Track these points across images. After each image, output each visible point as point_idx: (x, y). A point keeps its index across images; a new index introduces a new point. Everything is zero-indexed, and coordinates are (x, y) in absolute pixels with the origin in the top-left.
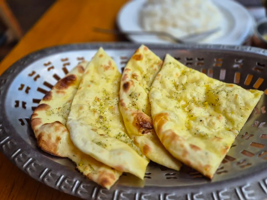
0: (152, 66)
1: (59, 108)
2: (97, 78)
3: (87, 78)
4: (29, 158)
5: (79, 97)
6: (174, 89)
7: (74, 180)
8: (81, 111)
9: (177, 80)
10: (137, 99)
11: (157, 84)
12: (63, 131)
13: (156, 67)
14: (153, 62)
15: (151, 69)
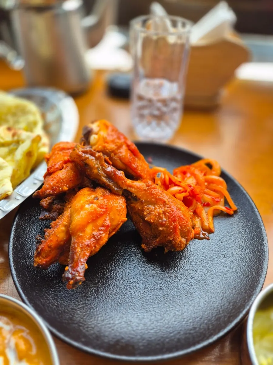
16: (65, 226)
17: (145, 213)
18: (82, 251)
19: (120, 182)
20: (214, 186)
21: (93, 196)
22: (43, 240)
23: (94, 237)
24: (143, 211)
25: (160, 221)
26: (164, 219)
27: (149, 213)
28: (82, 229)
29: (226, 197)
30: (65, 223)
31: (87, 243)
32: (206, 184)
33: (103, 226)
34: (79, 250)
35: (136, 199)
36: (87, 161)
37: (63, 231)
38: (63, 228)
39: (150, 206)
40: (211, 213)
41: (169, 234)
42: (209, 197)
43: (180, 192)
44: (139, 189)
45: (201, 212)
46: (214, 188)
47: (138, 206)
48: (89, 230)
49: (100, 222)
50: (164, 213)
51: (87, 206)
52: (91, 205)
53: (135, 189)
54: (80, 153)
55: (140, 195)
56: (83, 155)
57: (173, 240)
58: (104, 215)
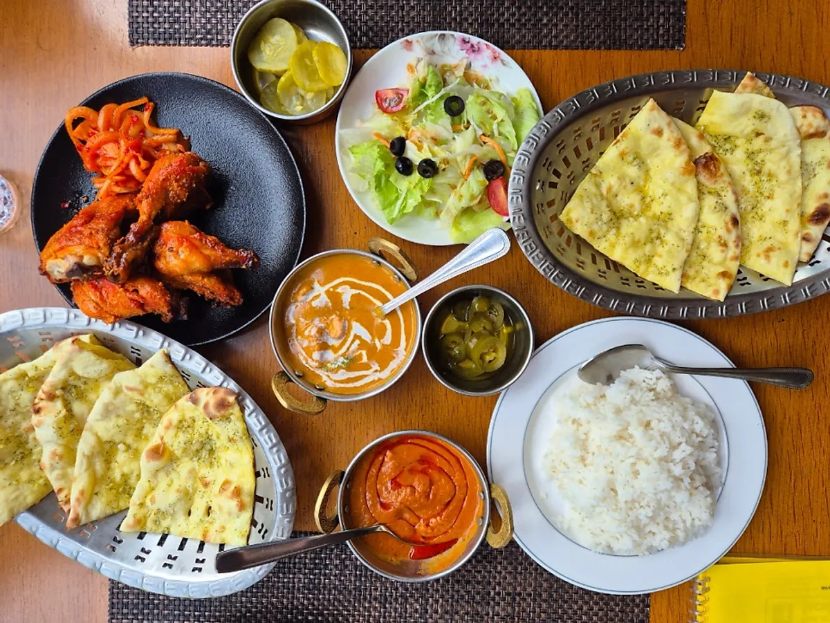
0: (697, 272)
1: (815, 175)
2: (780, 236)
3: (794, 224)
4: (825, 96)
5: (795, 192)
6: (662, 231)
7: (775, 84)
8: (787, 168)
9: (660, 250)
10: (717, 202)
11: (688, 238)
12: (802, 125)
13: (691, 272)
14: (698, 280)
15: (697, 268)
16: (203, 278)
17: (179, 201)
18: (228, 255)
19: (146, 228)
20: (115, 121)
21: (168, 253)
22: (217, 300)
23: (213, 247)
24: (176, 204)
25: (186, 185)
26: (184, 181)
27: (178, 196)
28: (207, 258)
29: (130, 107)
30: (200, 278)
31: (220, 253)
32: (111, 130)
33: (201, 240)
34: (227, 259)
35: (163, 210)
36: (130, 260)
37: (208, 280)
38: (206, 280)
39: (170, 195)
40: (155, 130)
41: (198, 177)
42: (132, 128)
43: (138, 163)
44: (151, 206)
45: (157, 142)
46: (117, 121)
47: (170, 209)
48: (207, 252)
49: (197, 243)
50: (177, 181)
51: (182, 257)
52: (180, 253)
53: (152, 211)
54: (121, 268)
55: (159, 206)
56: (122, 265)
57: (204, 173)
58: (191, 240)
